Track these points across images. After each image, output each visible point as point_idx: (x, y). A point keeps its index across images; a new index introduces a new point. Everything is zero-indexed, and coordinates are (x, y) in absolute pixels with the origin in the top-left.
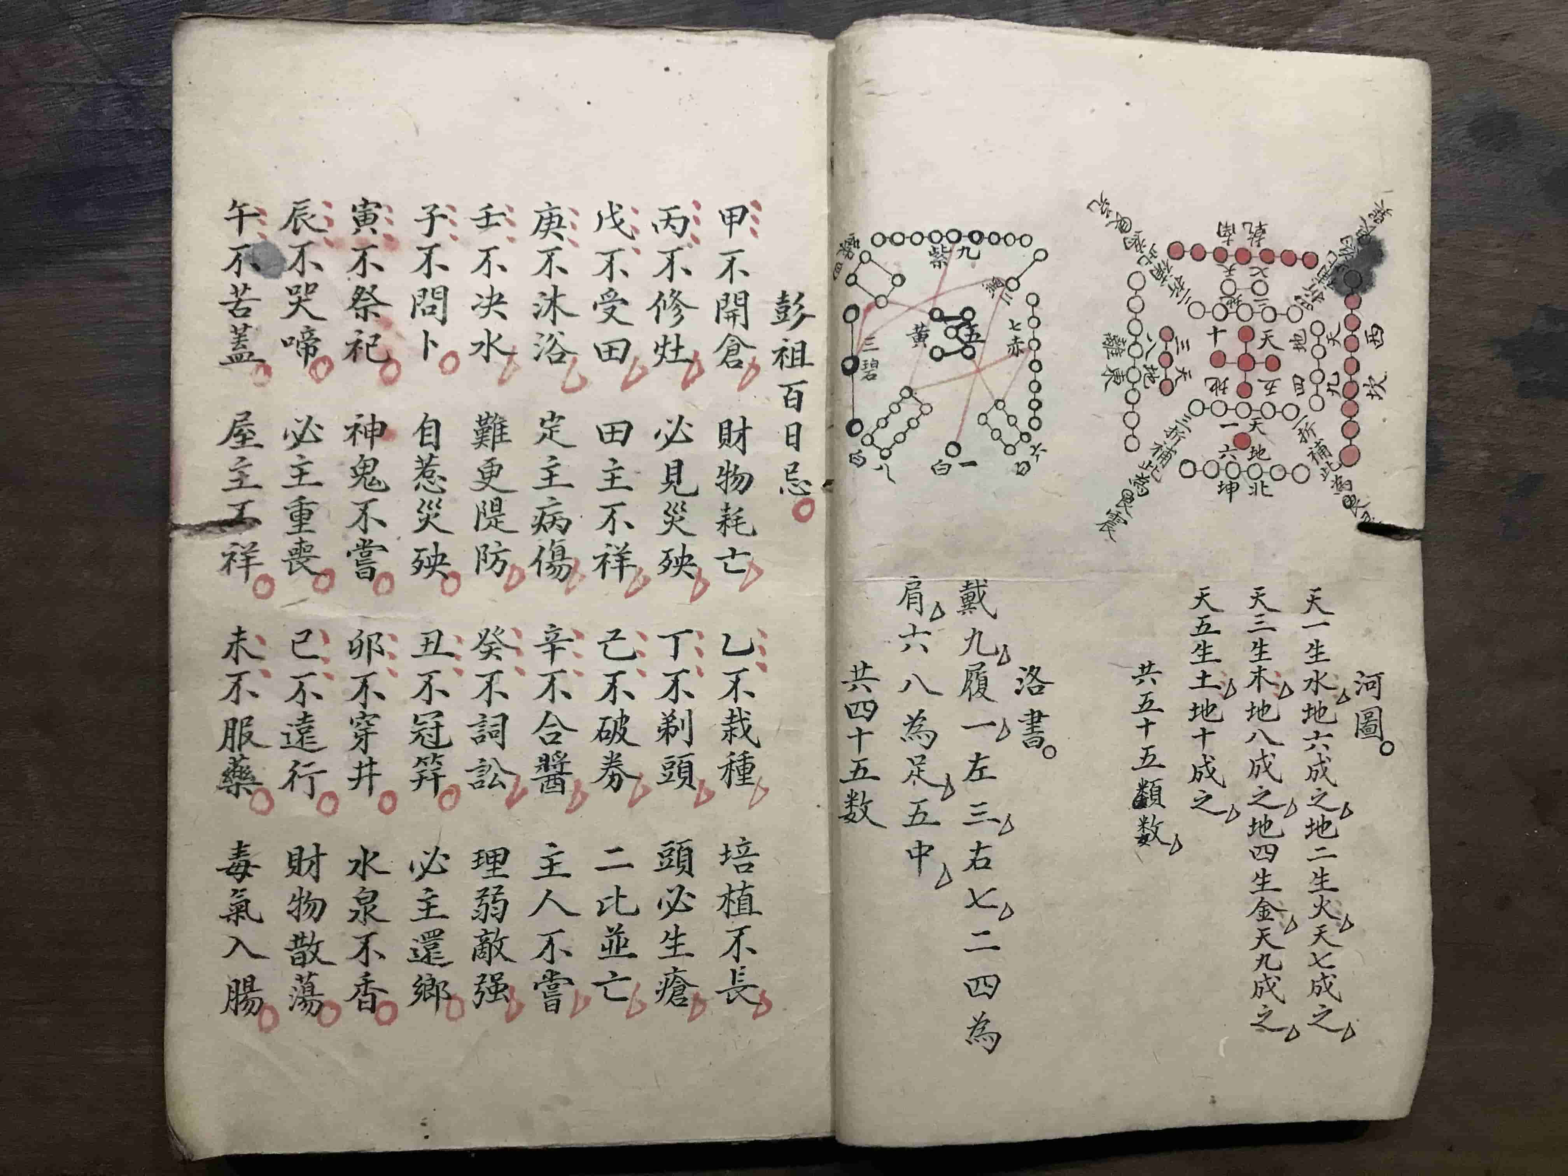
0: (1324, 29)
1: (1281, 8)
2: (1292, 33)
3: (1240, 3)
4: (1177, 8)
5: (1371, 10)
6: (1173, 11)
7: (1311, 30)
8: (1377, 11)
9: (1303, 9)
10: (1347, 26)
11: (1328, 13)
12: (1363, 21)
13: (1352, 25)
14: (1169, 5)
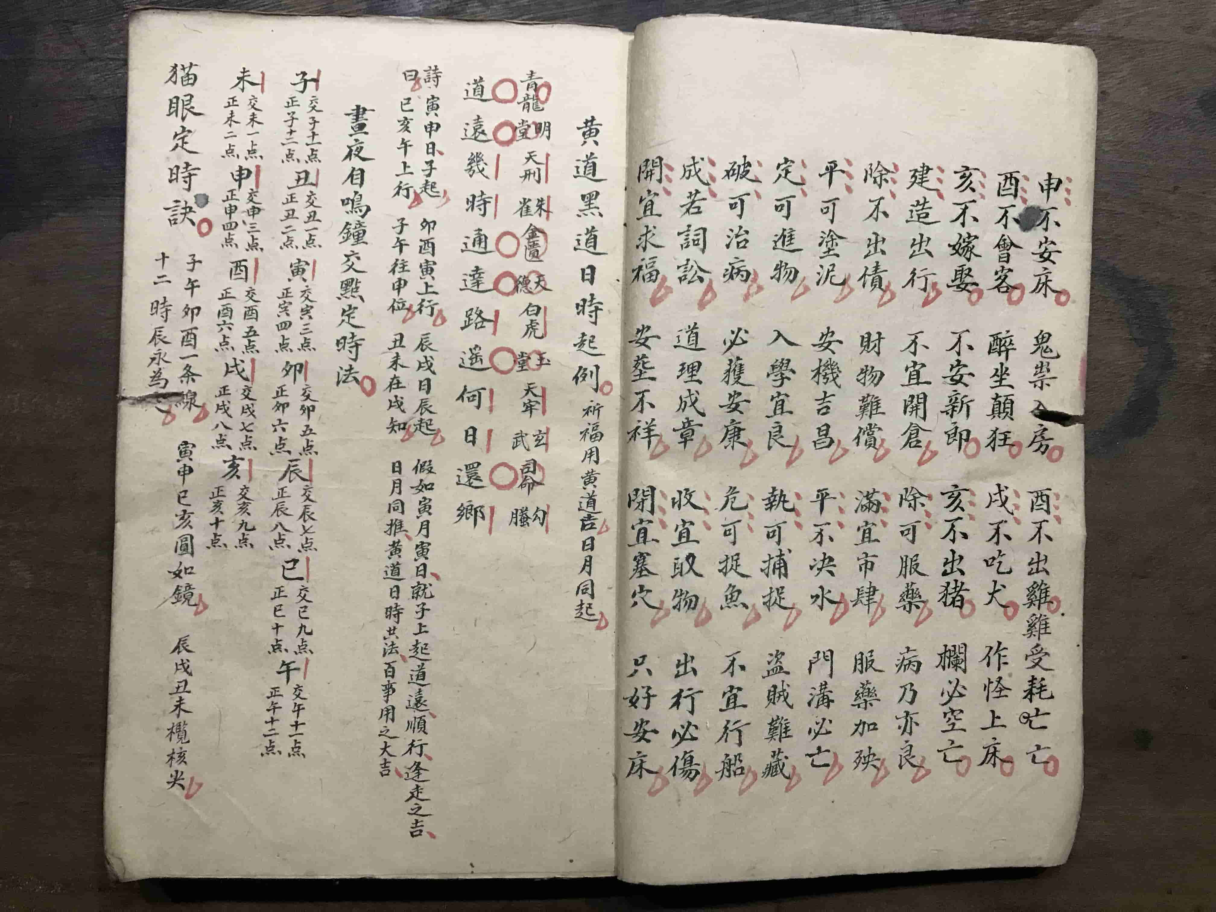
0: (1087, 24)
1: (1053, 7)
2: (1062, 25)
3: (1022, 2)
4: (973, 5)
5: (1124, 9)
6: (969, 8)
7: (1076, 24)
8: (1128, 10)
9: (1070, 7)
10: (1104, 21)
11: (1090, 12)
12: (1117, 17)
13: (1107, 20)
14: (965, 3)
